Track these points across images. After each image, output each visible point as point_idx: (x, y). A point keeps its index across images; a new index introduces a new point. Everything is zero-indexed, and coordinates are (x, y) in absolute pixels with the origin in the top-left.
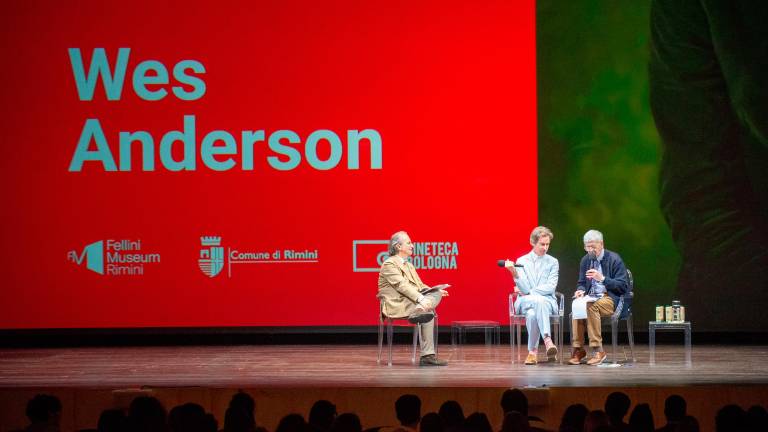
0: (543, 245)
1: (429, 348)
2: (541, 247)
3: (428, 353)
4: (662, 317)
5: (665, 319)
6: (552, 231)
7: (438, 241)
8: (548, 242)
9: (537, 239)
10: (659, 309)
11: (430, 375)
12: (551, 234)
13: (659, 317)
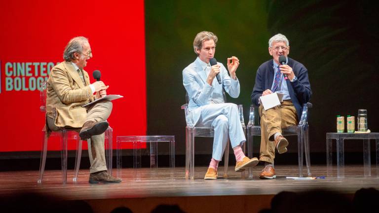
0: (208, 49)
1: (100, 164)
2: (207, 52)
3: (99, 169)
4: (343, 128)
5: (346, 130)
6: (215, 33)
7: (40, 61)
8: (213, 45)
9: (200, 45)
10: (340, 119)
11: (101, 190)
12: (215, 37)
13: (340, 128)
